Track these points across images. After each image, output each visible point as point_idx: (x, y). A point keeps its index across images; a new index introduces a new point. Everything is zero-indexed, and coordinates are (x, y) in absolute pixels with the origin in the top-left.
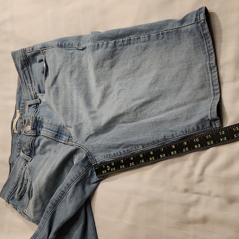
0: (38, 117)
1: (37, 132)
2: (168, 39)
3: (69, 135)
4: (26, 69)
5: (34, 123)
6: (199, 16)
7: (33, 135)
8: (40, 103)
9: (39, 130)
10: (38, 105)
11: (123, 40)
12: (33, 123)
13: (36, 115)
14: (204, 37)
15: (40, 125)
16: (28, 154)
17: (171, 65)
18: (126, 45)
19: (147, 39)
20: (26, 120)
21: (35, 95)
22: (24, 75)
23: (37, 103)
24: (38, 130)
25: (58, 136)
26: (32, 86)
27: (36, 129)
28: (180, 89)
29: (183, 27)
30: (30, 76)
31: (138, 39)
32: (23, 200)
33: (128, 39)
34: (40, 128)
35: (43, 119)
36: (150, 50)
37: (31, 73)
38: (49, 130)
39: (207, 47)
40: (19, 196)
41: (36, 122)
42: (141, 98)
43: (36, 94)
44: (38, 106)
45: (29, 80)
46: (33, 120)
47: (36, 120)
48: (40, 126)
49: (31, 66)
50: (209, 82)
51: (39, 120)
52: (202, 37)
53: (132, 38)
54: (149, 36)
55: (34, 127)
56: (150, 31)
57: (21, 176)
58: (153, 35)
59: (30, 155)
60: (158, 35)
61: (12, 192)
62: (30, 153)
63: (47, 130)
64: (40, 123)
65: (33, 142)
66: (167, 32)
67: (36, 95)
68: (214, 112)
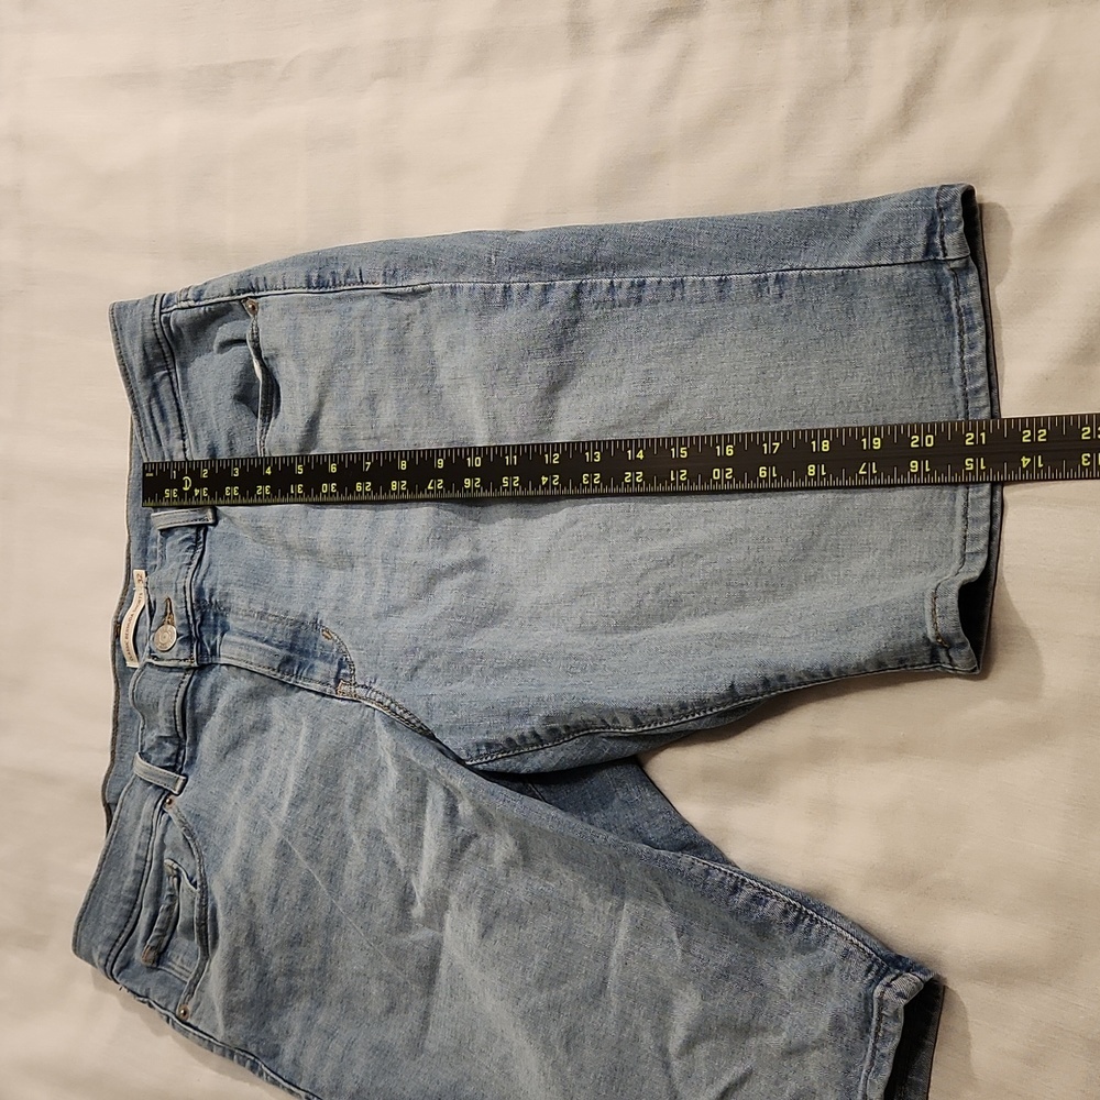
0: (207, 586)
1: (201, 652)
2: (802, 304)
3: (340, 657)
4: (164, 375)
5: (190, 613)
6: (942, 237)
7: (187, 664)
8: (215, 524)
9: (212, 642)
10: (205, 534)
11: (612, 282)
12: (187, 612)
13: (199, 581)
14: (956, 321)
15: (215, 620)
17: (801, 412)
18: (620, 306)
19: (713, 291)
20: (155, 602)
22: (153, 401)
23: (198, 522)
24: (209, 643)
25: (293, 666)
26: (185, 450)
27: (200, 640)
28: (829, 516)
29: (871, 266)
30: (177, 405)
31: (674, 285)
32: (170, 963)
33: (633, 282)
34: (215, 633)
35: (227, 594)
36: (721, 337)
37: (181, 394)
38: (256, 638)
39: (962, 361)
40: (151, 949)
41: (199, 608)
42: (669, 530)
44: (202, 535)
45: (173, 423)
46: (188, 600)
47: (198, 601)
48: (215, 626)
49: (184, 366)
50: (951, 503)
51: (213, 600)
52: (949, 319)
53: (648, 280)
54: (723, 283)
55: (191, 632)
56: (729, 263)
57: (148, 864)
58: (741, 278)
59: (174, 765)
60: (760, 284)
61: (117, 941)
62: (174, 757)
63: (245, 641)
64: (216, 615)
65: (188, 697)
66: (800, 277)
68: (946, 607)
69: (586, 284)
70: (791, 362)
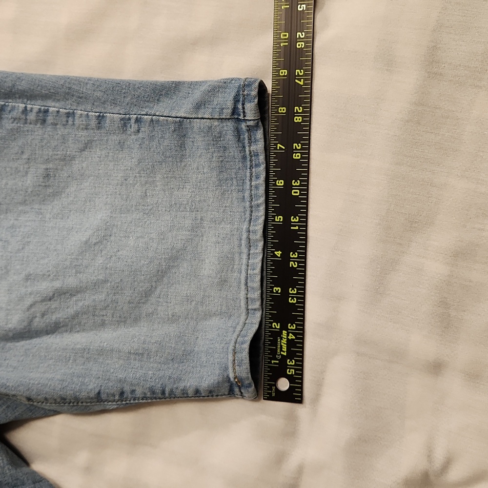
2: (152, 138)
6: (243, 104)
11: (26, 107)
14: (248, 159)
18: (30, 123)
19: (93, 123)
29: (198, 118)
31: (68, 115)
33: (40, 109)
36: (99, 153)
39: (251, 186)
52: (244, 158)
53: (51, 109)
54: (101, 118)
56: (106, 106)
58: (113, 116)
60: (125, 122)
66: (152, 120)
68: (242, 360)
69: (8, 105)
70: (143, 175)
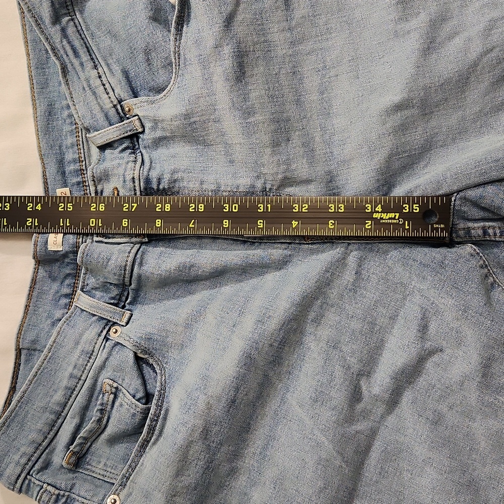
4: (69, 20)
8: (143, 132)
16: (113, 298)
21: (119, 107)
22: (65, 42)
26: (100, 77)
30: (85, 43)
37: (86, 34)
40: (74, 453)
43: (120, 102)
45: (85, 57)
57: (81, 382)
62: (118, 297)
67: (121, 106)
